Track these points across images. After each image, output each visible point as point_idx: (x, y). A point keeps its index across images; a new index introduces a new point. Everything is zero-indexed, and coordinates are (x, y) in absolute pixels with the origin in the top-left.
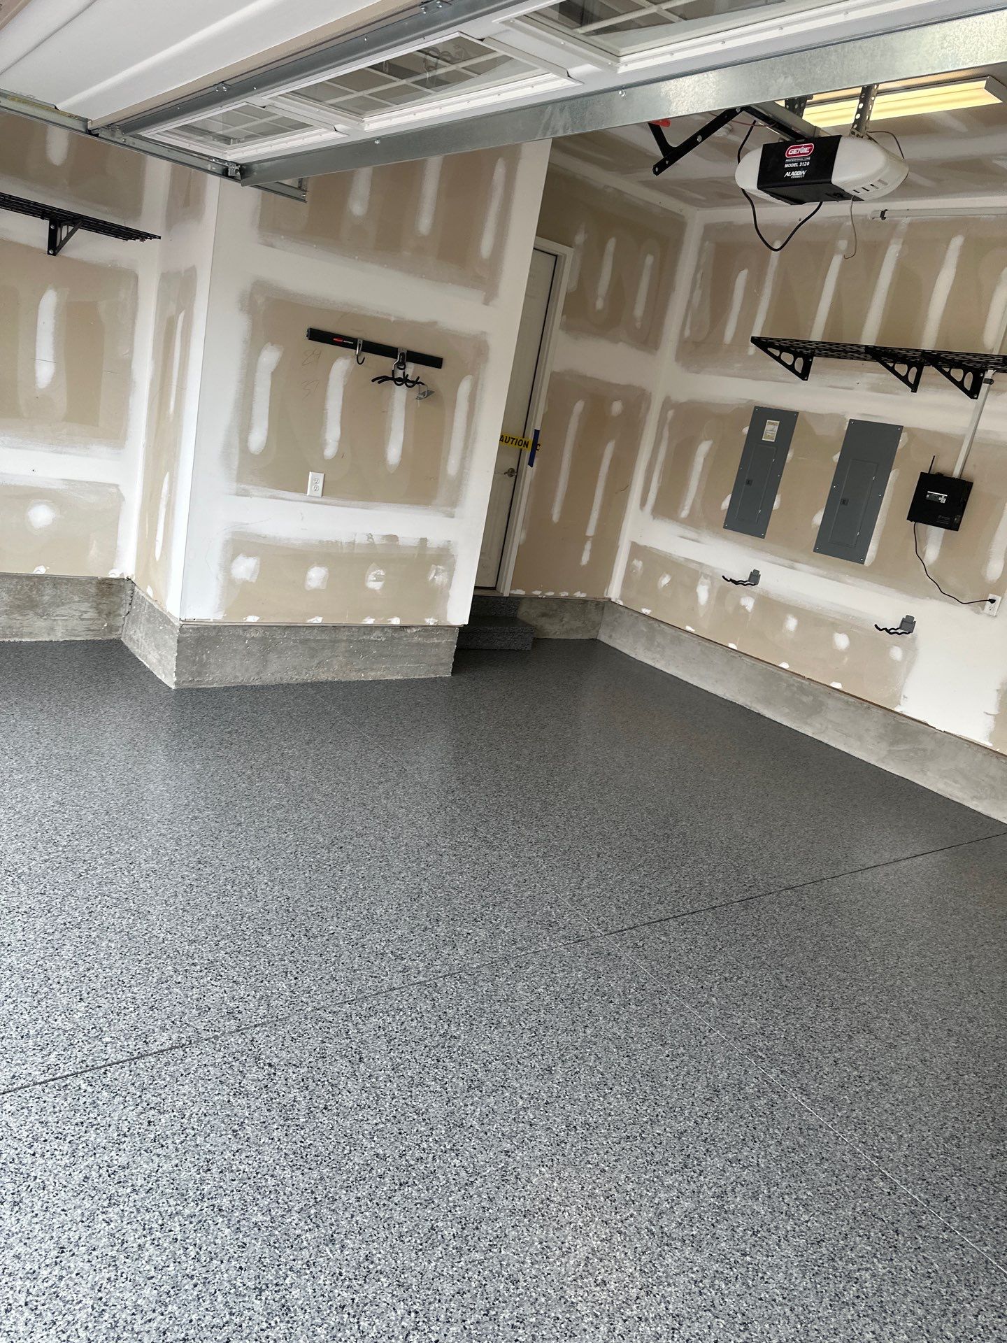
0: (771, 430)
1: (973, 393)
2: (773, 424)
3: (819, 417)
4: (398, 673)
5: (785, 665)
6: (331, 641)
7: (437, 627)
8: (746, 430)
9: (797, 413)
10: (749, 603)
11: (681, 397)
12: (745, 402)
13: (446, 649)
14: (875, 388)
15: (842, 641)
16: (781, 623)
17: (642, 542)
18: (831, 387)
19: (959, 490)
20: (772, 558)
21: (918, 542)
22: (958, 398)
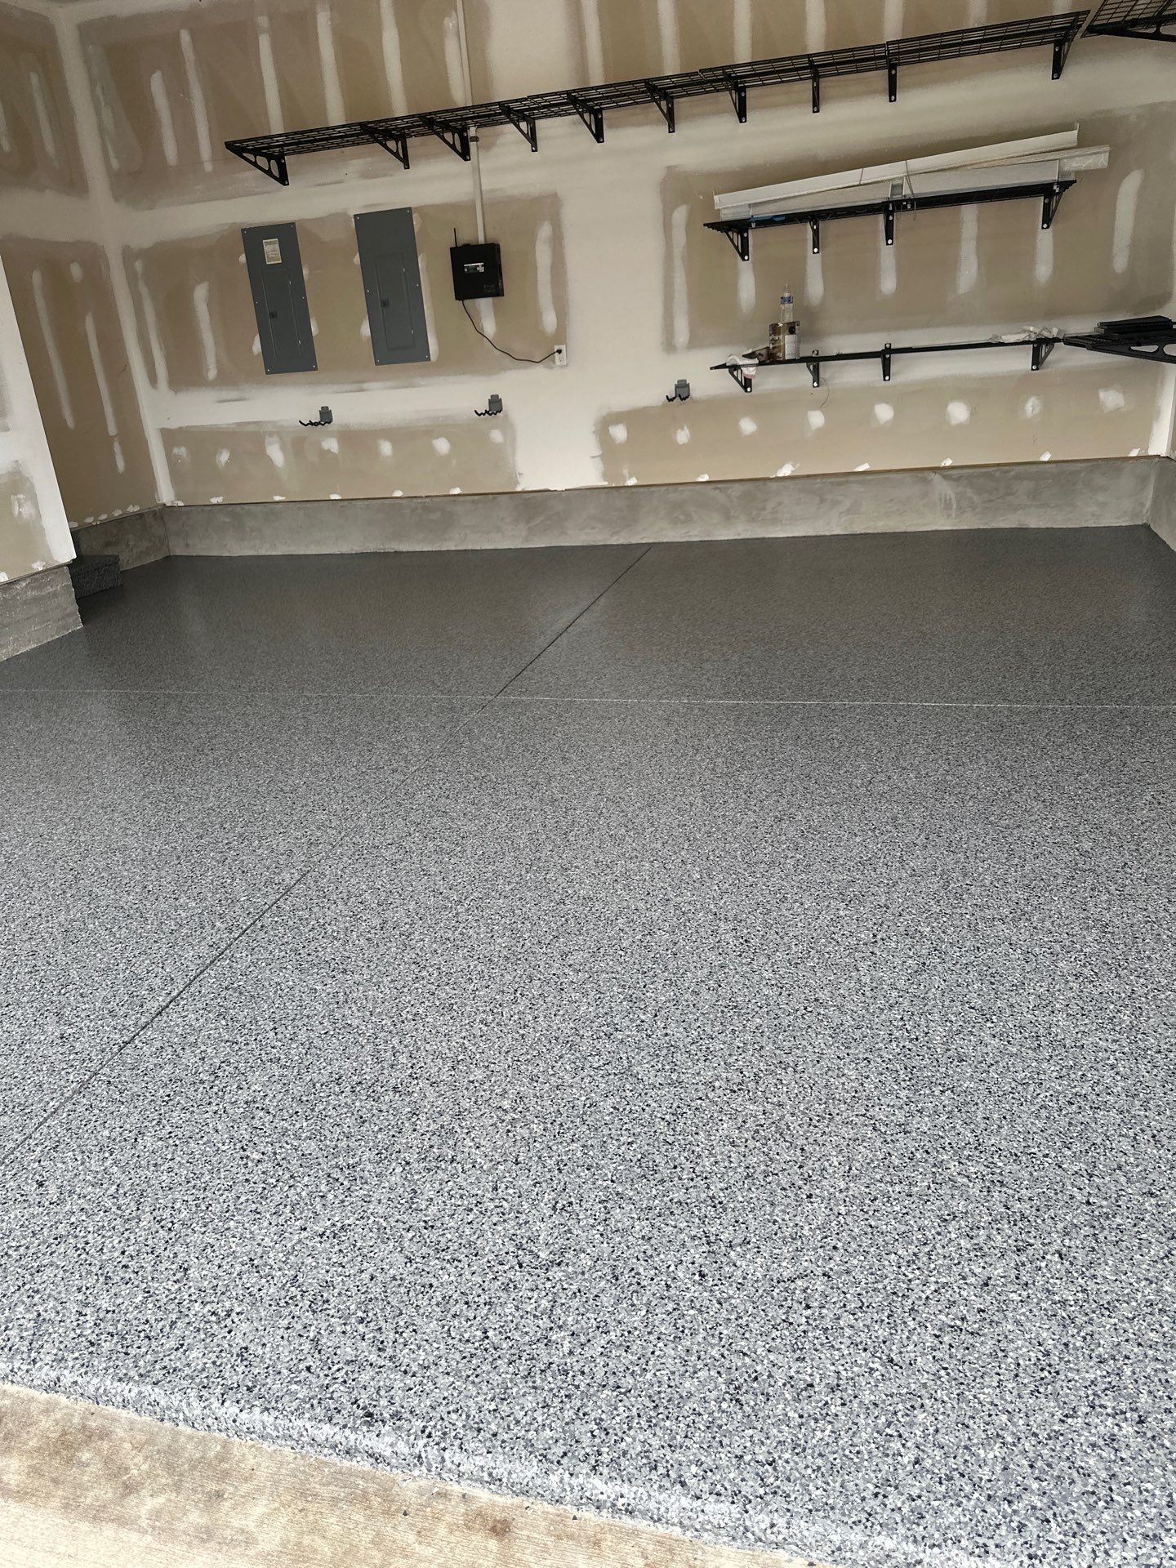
0: (272, 251)
1: (465, 154)
2: (270, 243)
3: (319, 221)
4: (28, 642)
5: (398, 494)
7: (47, 571)
8: (243, 258)
9: (293, 224)
10: (332, 445)
11: (146, 242)
12: (227, 227)
13: (65, 596)
14: (365, 175)
15: (442, 446)
16: (375, 453)
17: (172, 425)
18: (319, 185)
19: (490, 253)
20: (335, 387)
21: (473, 320)
22: (452, 164)
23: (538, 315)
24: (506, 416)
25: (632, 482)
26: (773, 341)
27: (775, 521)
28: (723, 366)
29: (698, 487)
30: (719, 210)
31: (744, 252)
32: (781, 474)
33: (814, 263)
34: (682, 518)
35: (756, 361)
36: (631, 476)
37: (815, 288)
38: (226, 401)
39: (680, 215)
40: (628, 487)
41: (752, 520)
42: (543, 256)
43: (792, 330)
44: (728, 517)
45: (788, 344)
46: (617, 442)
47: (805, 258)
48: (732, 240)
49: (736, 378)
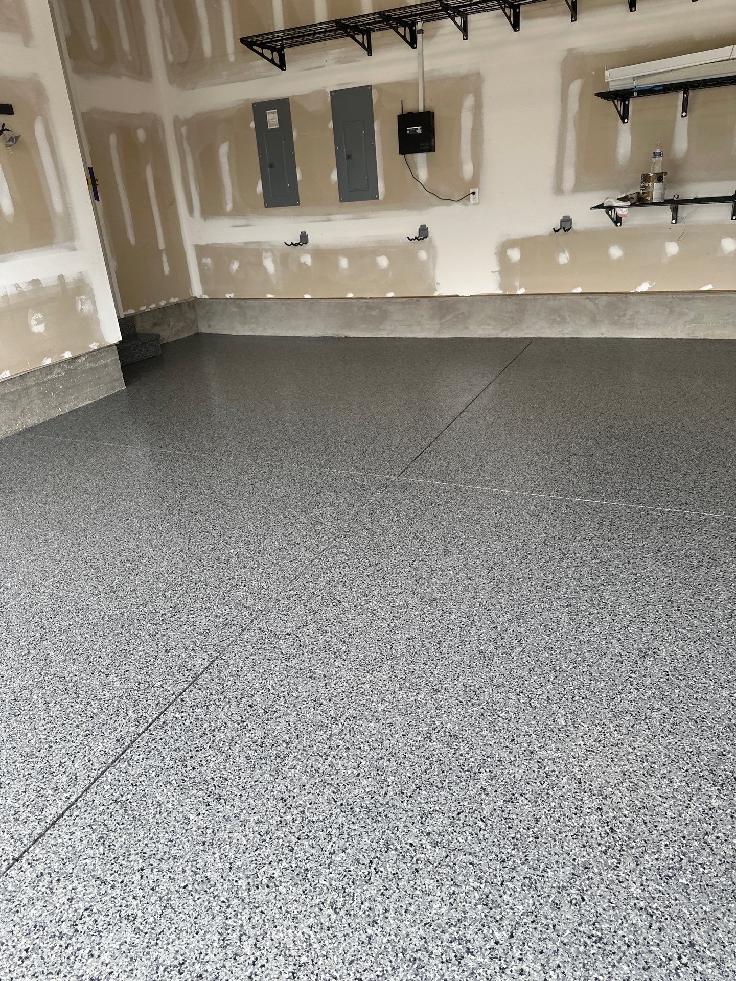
0: (272, 119)
1: (413, 43)
2: (272, 113)
3: (306, 96)
4: (86, 399)
5: (350, 295)
6: (23, 390)
7: (100, 350)
8: (252, 125)
9: (288, 99)
10: (307, 259)
11: (189, 114)
12: (243, 102)
13: (113, 366)
14: (340, 61)
15: (383, 261)
16: (337, 265)
17: (203, 242)
18: (307, 70)
19: (426, 119)
20: (311, 218)
21: (411, 168)
22: (403, 51)
23: (459, 166)
24: (431, 241)
25: (521, 291)
26: (644, 188)
27: (632, 326)
28: (600, 207)
29: (572, 297)
30: (608, 82)
31: (624, 116)
32: (639, 289)
33: (682, 124)
34: (558, 319)
35: (628, 203)
36: (521, 287)
37: (681, 144)
38: (238, 226)
39: (575, 87)
40: (518, 295)
41: (614, 323)
42: (466, 121)
43: (660, 178)
44: (594, 321)
45: (656, 191)
46: (512, 261)
47: (674, 121)
48: (616, 107)
49: (610, 216)
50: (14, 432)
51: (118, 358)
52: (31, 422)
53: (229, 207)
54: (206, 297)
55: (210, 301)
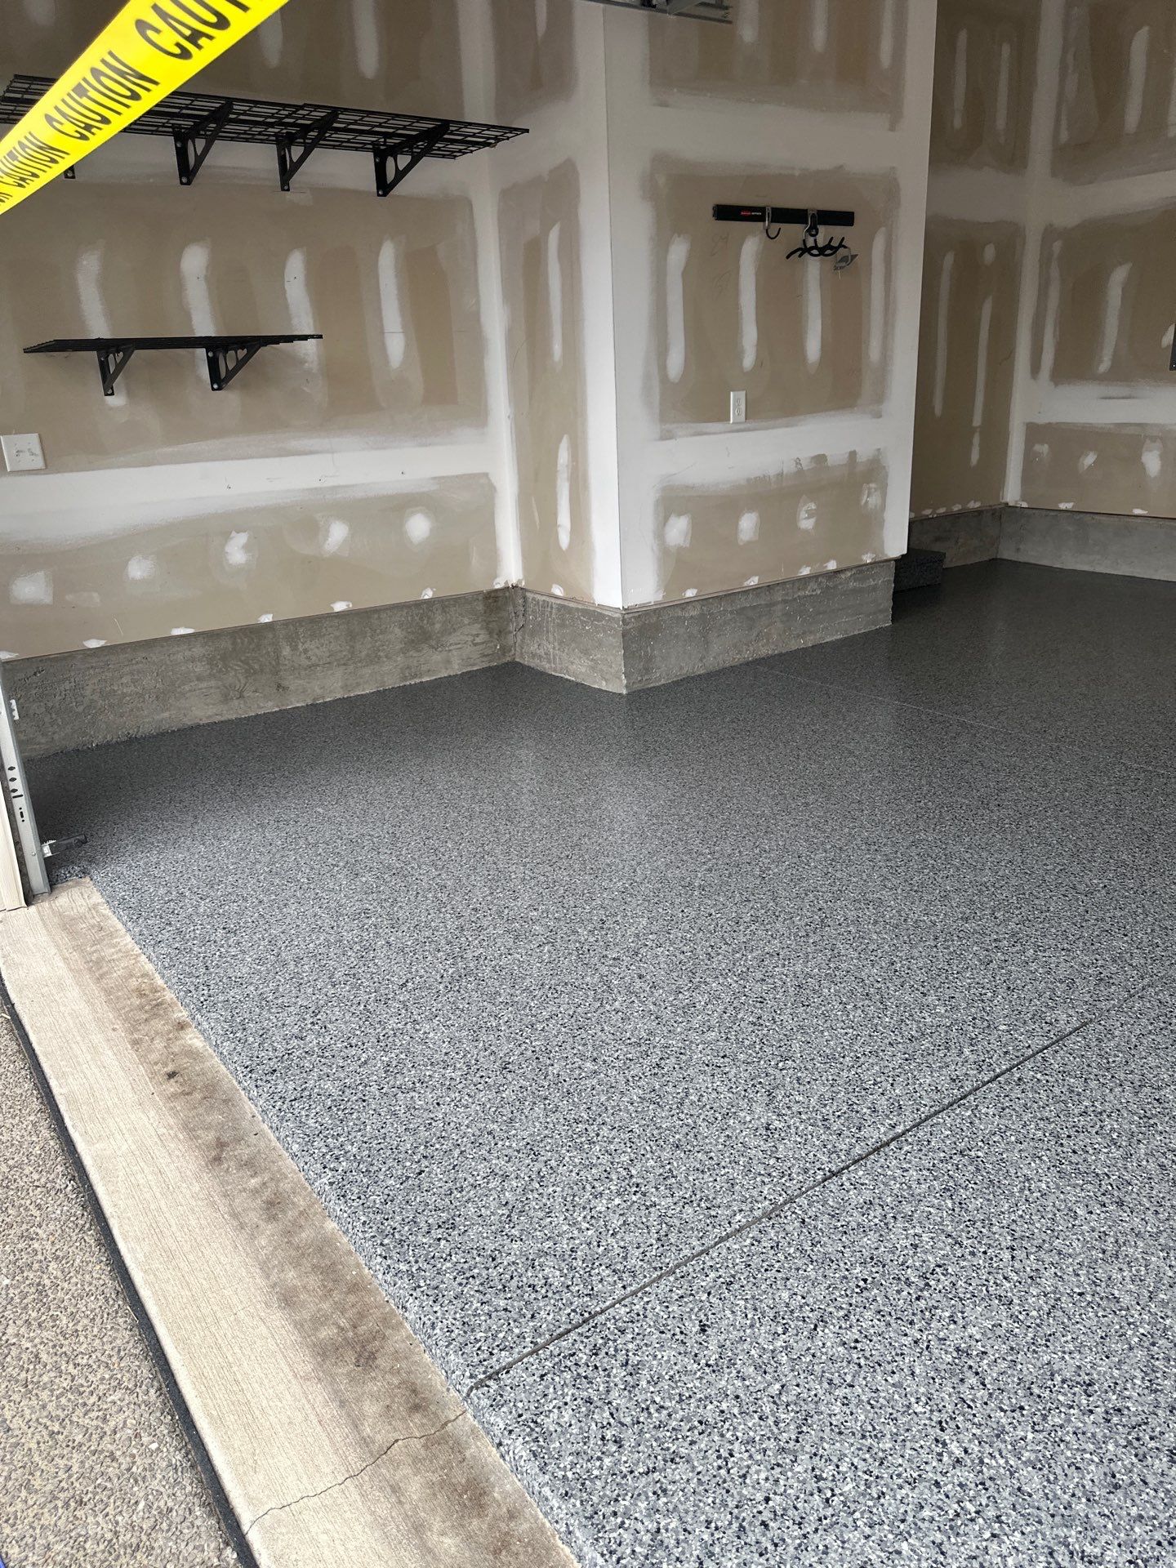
7: (873, 565)
13: (883, 590)
38: (1110, 398)
50: (742, 661)
51: (892, 579)
52: (765, 651)
53: (1104, 366)
54: (1025, 505)
55: (1031, 512)
